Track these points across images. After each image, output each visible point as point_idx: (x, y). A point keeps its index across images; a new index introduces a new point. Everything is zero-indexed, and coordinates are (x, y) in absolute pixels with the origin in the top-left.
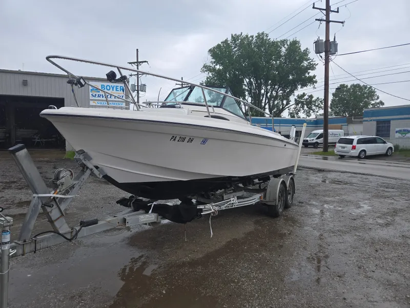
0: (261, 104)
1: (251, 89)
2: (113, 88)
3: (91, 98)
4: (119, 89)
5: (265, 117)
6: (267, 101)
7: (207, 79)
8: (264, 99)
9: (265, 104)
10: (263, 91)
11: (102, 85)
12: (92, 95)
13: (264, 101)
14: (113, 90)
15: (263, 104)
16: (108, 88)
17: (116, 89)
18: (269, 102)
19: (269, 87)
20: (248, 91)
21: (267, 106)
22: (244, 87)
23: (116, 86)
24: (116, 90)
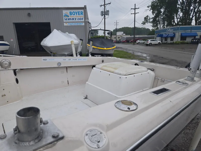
0: (190, 17)
1: (183, 7)
2: (77, 14)
3: (64, 21)
4: (80, 14)
5: (192, 25)
6: (194, 14)
7: (152, 3)
8: (192, 13)
9: (193, 17)
10: (192, 8)
11: (70, 12)
12: (65, 19)
13: (192, 15)
14: (77, 15)
15: (191, 17)
16: (74, 13)
17: (79, 13)
18: (196, 15)
19: (197, 5)
20: (180, 8)
21: (194, 18)
22: (178, 6)
23: (79, 12)
24: (79, 15)
